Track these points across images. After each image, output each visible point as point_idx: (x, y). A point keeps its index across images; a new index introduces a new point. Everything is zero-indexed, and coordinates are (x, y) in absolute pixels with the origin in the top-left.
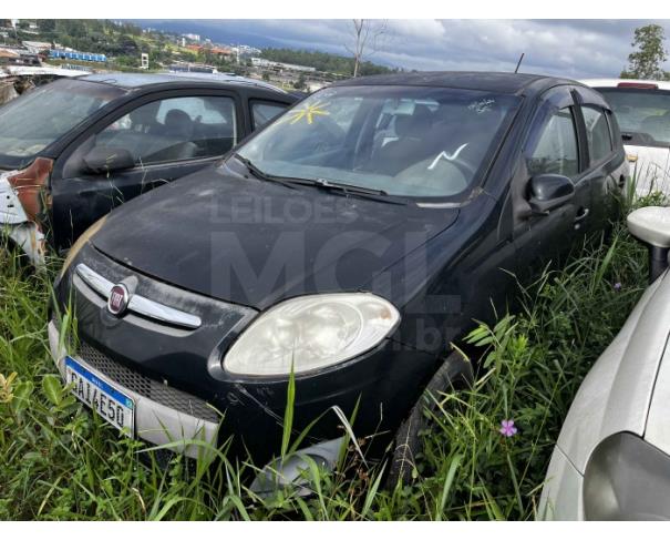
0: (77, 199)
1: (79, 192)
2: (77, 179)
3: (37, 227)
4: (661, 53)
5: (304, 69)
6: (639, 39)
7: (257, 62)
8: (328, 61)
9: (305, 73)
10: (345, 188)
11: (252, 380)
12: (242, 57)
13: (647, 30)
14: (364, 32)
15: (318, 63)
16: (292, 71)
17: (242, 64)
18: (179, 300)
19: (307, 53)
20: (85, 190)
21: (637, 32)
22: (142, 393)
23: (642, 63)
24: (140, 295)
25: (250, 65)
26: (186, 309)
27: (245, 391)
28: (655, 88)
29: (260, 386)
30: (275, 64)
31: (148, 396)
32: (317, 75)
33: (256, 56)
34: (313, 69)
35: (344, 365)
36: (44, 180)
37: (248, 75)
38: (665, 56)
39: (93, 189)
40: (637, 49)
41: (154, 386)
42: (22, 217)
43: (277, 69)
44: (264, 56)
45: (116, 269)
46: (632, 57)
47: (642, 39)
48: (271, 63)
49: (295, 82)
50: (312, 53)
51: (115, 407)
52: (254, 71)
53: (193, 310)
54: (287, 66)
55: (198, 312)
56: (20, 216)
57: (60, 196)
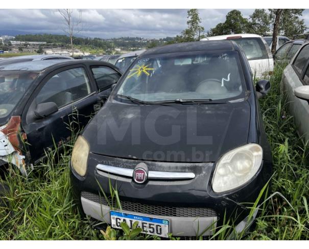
0: (36, 134)
1: (37, 130)
2: (34, 123)
3: (19, 153)
4: (199, 20)
5: (41, 43)
6: (189, 15)
7: (14, 43)
8: (52, 38)
9: (41, 45)
10: (193, 101)
11: (229, 193)
12: (5, 41)
13: (192, 10)
14: (71, 23)
15: (47, 39)
16: (34, 45)
17: (6, 45)
18: (177, 168)
19: (40, 35)
20: (40, 128)
21: (188, 12)
22: (171, 215)
23: (192, 25)
24: (152, 170)
25: (10, 45)
26: (183, 171)
27: (228, 198)
28: (241, 37)
29: (232, 194)
30: (24, 43)
31: (175, 216)
32: (48, 45)
33: (12, 40)
34: (45, 43)
35: (257, 175)
36: (19, 128)
37: (11, 50)
38: (200, 21)
39: (43, 126)
40: (190, 19)
41: (178, 210)
42: (12, 150)
43: (26, 45)
44: (17, 39)
45: (127, 162)
46: (188, 23)
47: (191, 15)
48: (22, 42)
49: (37, 50)
50: (43, 35)
51: (154, 227)
52: (13, 47)
53: (187, 170)
54: (30, 43)
55: (190, 171)
56: (11, 149)
57: (30, 134)
